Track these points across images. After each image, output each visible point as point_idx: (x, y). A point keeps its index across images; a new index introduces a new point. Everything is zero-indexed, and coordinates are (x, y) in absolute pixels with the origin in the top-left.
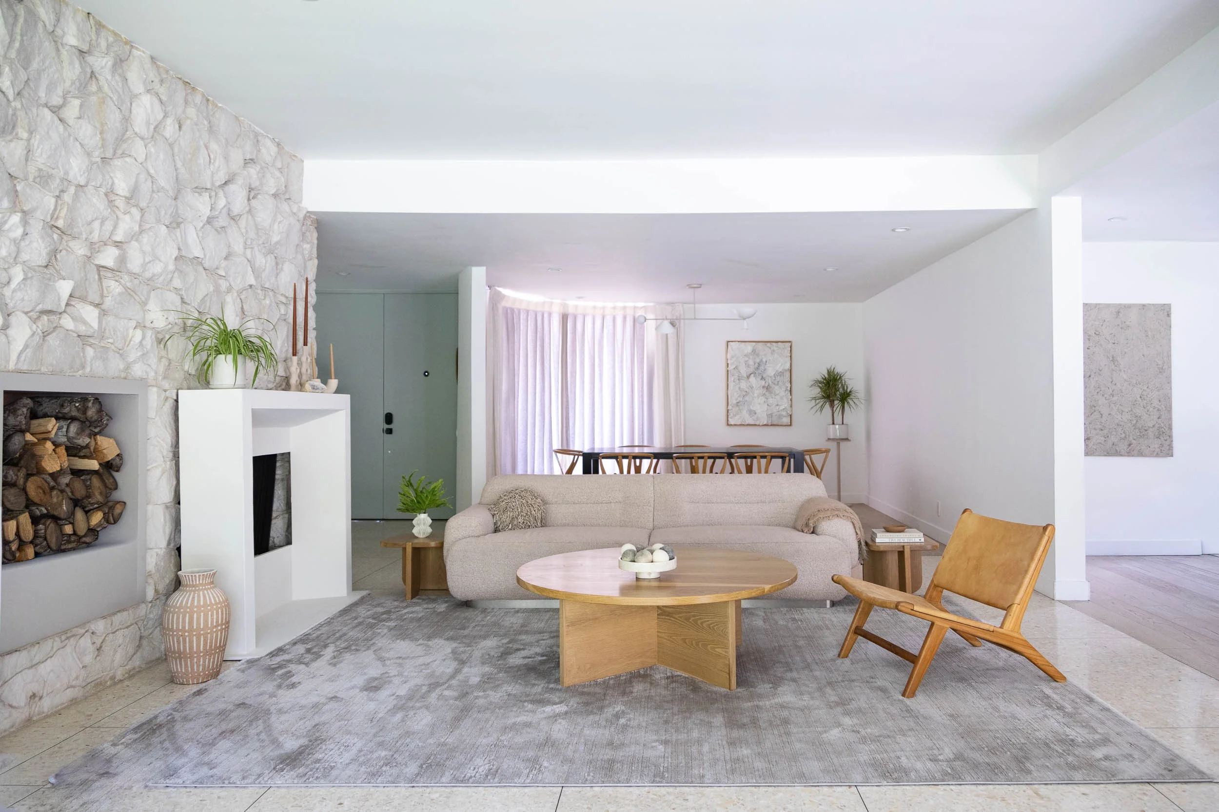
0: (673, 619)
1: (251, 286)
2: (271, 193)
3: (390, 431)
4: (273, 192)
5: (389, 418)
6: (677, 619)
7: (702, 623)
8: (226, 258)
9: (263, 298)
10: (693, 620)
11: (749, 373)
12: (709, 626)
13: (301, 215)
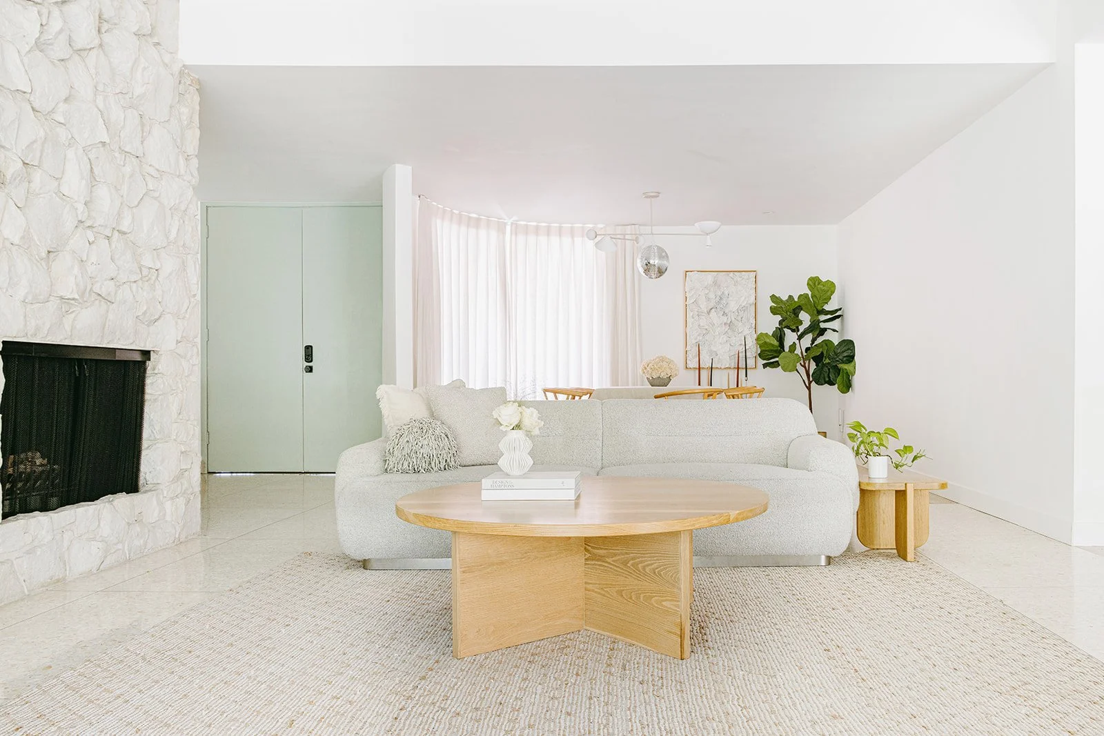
0: (606, 565)
1: (104, 144)
2: (134, 31)
3: (310, 370)
4: (134, 29)
5: (309, 353)
6: (609, 563)
7: (644, 568)
8: (66, 100)
9: (122, 163)
10: (632, 565)
11: (710, 308)
12: (654, 570)
13: (176, 68)
